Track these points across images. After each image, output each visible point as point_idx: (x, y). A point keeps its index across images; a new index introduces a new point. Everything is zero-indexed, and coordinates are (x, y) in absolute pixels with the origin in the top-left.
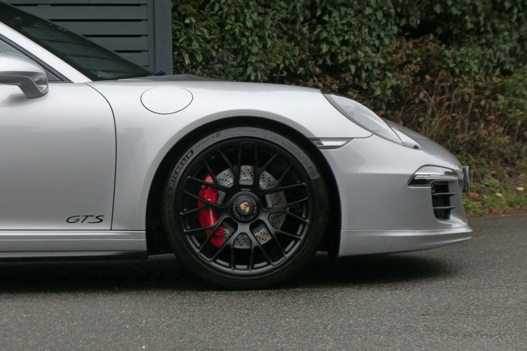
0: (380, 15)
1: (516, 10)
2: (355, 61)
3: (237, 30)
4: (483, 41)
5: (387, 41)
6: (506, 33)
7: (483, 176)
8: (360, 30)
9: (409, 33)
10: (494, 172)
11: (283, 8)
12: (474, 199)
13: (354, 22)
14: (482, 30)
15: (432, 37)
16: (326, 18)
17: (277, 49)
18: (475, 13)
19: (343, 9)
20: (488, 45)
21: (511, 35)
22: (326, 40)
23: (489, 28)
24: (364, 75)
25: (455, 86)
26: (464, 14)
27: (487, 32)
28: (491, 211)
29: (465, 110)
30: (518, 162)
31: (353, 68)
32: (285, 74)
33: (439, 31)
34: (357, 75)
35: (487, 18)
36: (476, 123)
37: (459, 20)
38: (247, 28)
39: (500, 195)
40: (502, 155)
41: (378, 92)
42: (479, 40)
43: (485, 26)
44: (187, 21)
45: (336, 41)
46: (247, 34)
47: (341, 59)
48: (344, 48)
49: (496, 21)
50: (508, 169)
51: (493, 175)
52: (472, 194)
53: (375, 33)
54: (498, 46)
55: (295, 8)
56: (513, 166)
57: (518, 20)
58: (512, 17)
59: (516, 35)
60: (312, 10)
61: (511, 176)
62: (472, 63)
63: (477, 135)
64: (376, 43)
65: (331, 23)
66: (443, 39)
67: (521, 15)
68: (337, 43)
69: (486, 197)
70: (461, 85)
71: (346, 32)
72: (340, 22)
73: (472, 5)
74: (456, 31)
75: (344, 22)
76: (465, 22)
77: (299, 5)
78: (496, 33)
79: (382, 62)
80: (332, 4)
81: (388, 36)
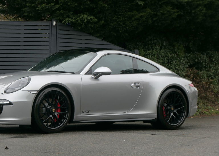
0: (184, 62)
1: (215, 61)
4: (207, 70)
5: (185, 69)
6: (213, 68)
7: (208, 105)
8: (180, 66)
9: (190, 67)
11: (162, 59)
13: (178, 64)
15: (194, 68)
16: (172, 62)
18: (206, 62)
19: (176, 60)
20: (208, 71)
21: (214, 68)
23: (208, 66)
25: (201, 81)
26: (203, 62)
27: (208, 67)
28: (211, 115)
29: (203, 88)
30: (215, 103)
33: (196, 66)
35: (208, 63)
36: (206, 92)
37: (202, 64)
39: (213, 111)
40: (211, 100)
42: (205, 69)
43: (207, 65)
48: (176, 70)
50: (213, 104)
51: (210, 106)
52: (206, 110)
53: (183, 67)
54: (211, 71)
55: (165, 59)
56: (214, 103)
57: (216, 64)
58: (214, 63)
59: (215, 68)
60: (168, 60)
61: (214, 106)
62: (205, 75)
63: (206, 95)
64: (183, 69)
65: (173, 64)
66: (197, 68)
67: (216, 63)
68: (174, 69)
69: (210, 111)
70: (202, 81)
71: (176, 66)
72: (175, 64)
73: (205, 60)
74: (200, 67)
75: (176, 63)
76: (203, 64)
77: (166, 59)
78: (210, 67)
79: (185, 74)
80: (173, 59)
81: (185, 68)
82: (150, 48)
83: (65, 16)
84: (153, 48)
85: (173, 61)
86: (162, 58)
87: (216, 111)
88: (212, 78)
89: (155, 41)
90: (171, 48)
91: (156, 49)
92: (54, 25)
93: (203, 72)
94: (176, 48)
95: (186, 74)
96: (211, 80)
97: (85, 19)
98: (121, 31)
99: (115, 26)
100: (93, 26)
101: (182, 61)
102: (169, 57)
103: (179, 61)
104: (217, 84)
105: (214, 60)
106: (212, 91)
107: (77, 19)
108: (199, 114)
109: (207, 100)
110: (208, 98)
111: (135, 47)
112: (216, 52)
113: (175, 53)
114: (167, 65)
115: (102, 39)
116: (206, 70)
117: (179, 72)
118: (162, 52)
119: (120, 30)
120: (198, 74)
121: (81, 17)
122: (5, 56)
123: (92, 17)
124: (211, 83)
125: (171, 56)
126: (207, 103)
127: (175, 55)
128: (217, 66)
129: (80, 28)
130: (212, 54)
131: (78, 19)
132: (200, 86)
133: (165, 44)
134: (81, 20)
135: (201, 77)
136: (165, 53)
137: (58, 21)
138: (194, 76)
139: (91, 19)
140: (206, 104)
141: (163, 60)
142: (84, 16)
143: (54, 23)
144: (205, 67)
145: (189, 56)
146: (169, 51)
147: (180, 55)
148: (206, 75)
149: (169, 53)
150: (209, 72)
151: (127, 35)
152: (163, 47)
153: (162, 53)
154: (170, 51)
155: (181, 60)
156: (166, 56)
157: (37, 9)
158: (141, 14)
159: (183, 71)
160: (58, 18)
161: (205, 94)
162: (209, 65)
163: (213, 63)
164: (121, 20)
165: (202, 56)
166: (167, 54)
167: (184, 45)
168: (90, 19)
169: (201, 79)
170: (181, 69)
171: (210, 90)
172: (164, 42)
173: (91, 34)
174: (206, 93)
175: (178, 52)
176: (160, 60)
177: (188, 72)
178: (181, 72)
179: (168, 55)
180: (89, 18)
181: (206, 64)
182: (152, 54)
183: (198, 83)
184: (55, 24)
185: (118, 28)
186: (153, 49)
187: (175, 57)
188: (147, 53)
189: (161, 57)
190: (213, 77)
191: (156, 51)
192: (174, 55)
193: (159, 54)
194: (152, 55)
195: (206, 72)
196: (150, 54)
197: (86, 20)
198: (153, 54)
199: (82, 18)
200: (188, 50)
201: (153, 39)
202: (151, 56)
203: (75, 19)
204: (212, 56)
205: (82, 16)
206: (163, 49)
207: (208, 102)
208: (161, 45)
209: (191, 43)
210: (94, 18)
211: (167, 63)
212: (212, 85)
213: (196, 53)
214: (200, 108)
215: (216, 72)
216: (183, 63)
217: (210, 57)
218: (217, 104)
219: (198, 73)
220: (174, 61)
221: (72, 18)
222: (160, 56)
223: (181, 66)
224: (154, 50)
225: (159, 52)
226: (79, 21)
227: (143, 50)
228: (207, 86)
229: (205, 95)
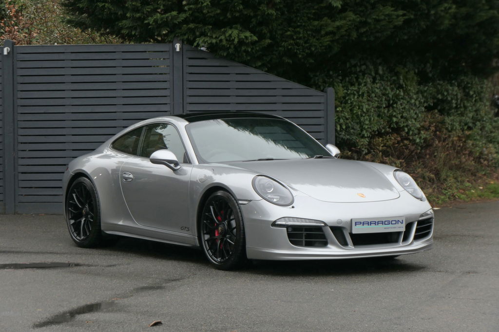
0: (417, 103)
1: (474, 96)
2: (407, 126)
3: (359, 113)
4: (459, 112)
5: (420, 115)
6: (470, 108)
7: (464, 181)
8: (410, 111)
9: (429, 109)
10: (467, 179)
11: (376, 101)
12: (463, 194)
13: (407, 107)
14: (459, 106)
15: (436, 111)
16: (395, 105)
17: (375, 121)
18: (457, 100)
19: (402, 101)
20: (462, 114)
22: (395, 116)
23: (462, 105)
24: (411, 133)
25: (449, 136)
26: (452, 99)
27: (461, 107)
28: (471, 199)
29: (454, 149)
30: (477, 174)
31: (406, 129)
32: (377, 133)
33: (439, 108)
34: (408, 133)
35: (461, 101)
36: (459, 155)
37: (450, 102)
38: (364, 112)
39: (473, 191)
40: (469, 170)
41: (418, 140)
42: (457, 111)
43: (460, 104)
44: (338, 109)
45: (399, 116)
46: (364, 115)
47: (402, 125)
48: (402, 120)
49: (465, 102)
50: (473, 177)
51: (468, 181)
52: (461, 191)
53: (415, 112)
54: (467, 115)
55: (381, 101)
56: (475, 175)
57: (475, 101)
58: (473, 99)
59: (474, 109)
60: (389, 101)
61: (475, 181)
62: (457, 125)
63: (460, 162)
64: (415, 116)
65: (397, 108)
66: (441, 112)
67: (477, 98)
68: (400, 117)
69: (467, 192)
70: (452, 136)
71: (403, 112)
72: (401, 107)
73: (457, 95)
74: (447, 108)
75: (403, 107)
76: (452, 103)
77: (384, 99)
78: (465, 107)
79: (419, 126)
80: (397, 99)
81: (420, 112)
82: (355, 80)
83: (198, 34)
84: (360, 80)
85: (396, 103)
86: (376, 99)
87: (479, 192)
88: (470, 128)
89: (364, 67)
90: (393, 78)
91: (365, 82)
92: (178, 50)
93: (452, 118)
94: (401, 77)
95: (422, 124)
96: (467, 133)
97: (235, 38)
98: (300, 56)
99: (289, 47)
100: (250, 50)
101: (413, 101)
102: (390, 96)
103: (408, 102)
104: (478, 137)
105: (471, 93)
106: (471, 153)
107: (220, 38)
108: (447, 199)
109: (461, 170)
110: (463, 167)
111: (326, 80)
112: (476, 79)
113: (400, 87)
114: (386, 111)
115: (266, 71)
116: (458, 114)
117: (409, 122)
118: (377, 88)
119: (300, 54)
120: (443, 122)
121: (227, 35)
122: (89, 109)
123: (248, 34)
124: (468, 137)
125: (392, 93)
126: (461, 176)
127: (400, 91)
128: (478, 105)
129: (225, 54)
130: (468, 83)
131: (223, 37)
132: (447, 146)
133: (381, 72)
134: (227, 40)
135: (450, 129)
136: (382, 88)
137: (185, 42)
138: (436, 127)
139: (246, 37)
140: (459, 179)
141: (378, 101)
142: (232, 32)
143: (178, 46)
144: (456, 107)
145: (425, 91)
146: (389, 83)
147: (410, 90)
148: (458, 123)
149: (388, 88)
150: (464, 118)
151: (312, 61)
152: (378, 78)
153: (377, 90)
154: (391, 84)
155: (411, 98)
156: (384, 94)
157: (146, 22)
158: (338, 23)
159: (415, 119)
160: (186, 37)
161: (458, 160)
162: (464, 103)
163: (471, 99)
164: (301, 35)
165: (451, 88)
166: (386, 89)
167: (416, 71)
168: (244, 37)
169: (450, 132)
170: (412, 117)
171: (467, 152)
172: (380, 68)
173: (246, 63)
174: (459, 158)
175: (406, 85)
176: (373, 102)
177: (425, 122)
178: (412, 121)
179: (387, 92)
180: (242, 36)
181: (457, 101)
182: (358, 92)
183: (444, 141)
184: (180, 49)
185: (295, 51)
186: (360, 84)
187: (401, 95)
188: (350, 91)
189: (375, 97)
190: (471, 125)
191: (365, 87)
192: (398, 92)
193: (370, 92)
194: (359, 95)
195: (458, 119)
196: (355, 92)
197: (236, 40)
198: (360, 93)
199: (230, 36)
200: (423, 79)
201: (359, 64)
202: (356, 97)
203: (216, 38)
204: (469, 85)
205: (230, 32)
206: (377, 81)
207: (463, 174)
208: (373, 74)
209: (428, 65)
210: (252, 35)
211: (386, 107)
212: (470, 143)
213: (438, 82)
214: (449, 188)
215: (477, 115)
216: (415, 104)
217: (465, 89)
218: (480, 178)
219: (444, 120)
220: (399, 103)
221: (211, 37)
222: (373, 95)
223: (412, 111)
224: (363, 85)
225: (370, 88)
226: (224, 43)
227: (341, 85)
228: (461, 144)
229: (457, 162)
